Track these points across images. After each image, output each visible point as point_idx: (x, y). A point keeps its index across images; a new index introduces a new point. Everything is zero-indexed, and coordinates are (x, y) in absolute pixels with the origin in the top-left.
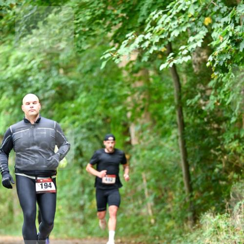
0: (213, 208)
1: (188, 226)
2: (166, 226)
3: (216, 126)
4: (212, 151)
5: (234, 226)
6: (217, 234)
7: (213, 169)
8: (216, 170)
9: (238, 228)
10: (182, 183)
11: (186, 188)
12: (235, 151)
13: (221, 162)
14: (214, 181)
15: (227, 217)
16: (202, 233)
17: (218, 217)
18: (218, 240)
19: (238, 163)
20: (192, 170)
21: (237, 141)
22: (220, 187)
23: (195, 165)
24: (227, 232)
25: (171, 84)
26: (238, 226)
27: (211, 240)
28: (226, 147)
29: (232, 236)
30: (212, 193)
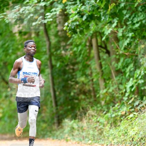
0: (70, 116)
1: (55, 127)
2: (42, 127)
3: (72, 67)
4: (70, 82)
5: (82, 127)
6: (72, 132)
7: (70, 93)
8: (72, 94)
9: (85, 128)
10: (51, 102)
11: (54, 104)
12: (83, 82)
13: (75, 89)
14: (70, 100)
15: (79, 121)
16: (63, 131)
17: (73, 121)
18: (73, 135)
19: (85, 90)
20: (57, 93)
21: (84, 76)
22: (75, 104)
23: (59, 90)
24: (78, 130)
25: (45, 42)
26: (85, 127)
27: (69, 135)
28: (77, 79)
29: (81, 133)
30: (69, 107)
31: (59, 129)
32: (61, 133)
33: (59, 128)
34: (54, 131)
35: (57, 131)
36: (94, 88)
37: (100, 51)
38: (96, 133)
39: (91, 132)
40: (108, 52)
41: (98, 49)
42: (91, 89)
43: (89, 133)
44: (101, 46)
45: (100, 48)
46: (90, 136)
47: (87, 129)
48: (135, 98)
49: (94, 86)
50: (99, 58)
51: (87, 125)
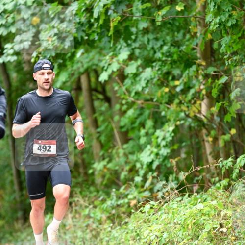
1: (18, 225)
5: (65, 225)
10: (12, 182)
17: (48, 216)
25: (1, 82)
29: (63, 235)
31: (25, 229)
32: (28, 235)
33: (24, 226)
34: (16, 231)
35: (22, 232)
36: (83, 160)
37: (94, 97)
38: (88, 236)
39: (80, 234)
40: (108, 100)
41: (91, 95)
42: (80, 161)
43: (75, 235)
44: (96, 90)
45: (94, 93)
46: (78, 240)
47: (73, 229)
48: (154, 178)
49: (85, 156)
50: (93, 110)
51: (73, 222)
